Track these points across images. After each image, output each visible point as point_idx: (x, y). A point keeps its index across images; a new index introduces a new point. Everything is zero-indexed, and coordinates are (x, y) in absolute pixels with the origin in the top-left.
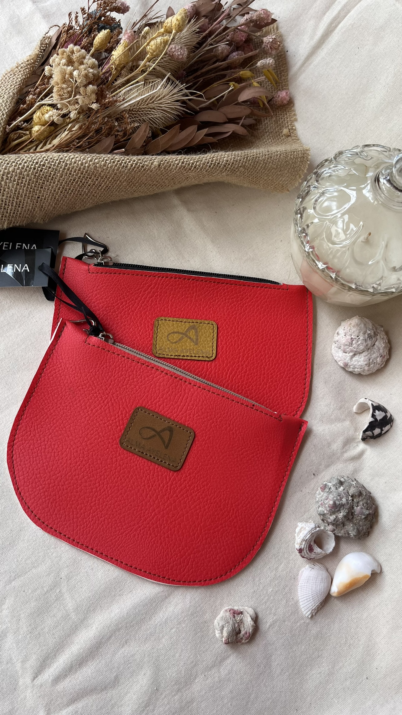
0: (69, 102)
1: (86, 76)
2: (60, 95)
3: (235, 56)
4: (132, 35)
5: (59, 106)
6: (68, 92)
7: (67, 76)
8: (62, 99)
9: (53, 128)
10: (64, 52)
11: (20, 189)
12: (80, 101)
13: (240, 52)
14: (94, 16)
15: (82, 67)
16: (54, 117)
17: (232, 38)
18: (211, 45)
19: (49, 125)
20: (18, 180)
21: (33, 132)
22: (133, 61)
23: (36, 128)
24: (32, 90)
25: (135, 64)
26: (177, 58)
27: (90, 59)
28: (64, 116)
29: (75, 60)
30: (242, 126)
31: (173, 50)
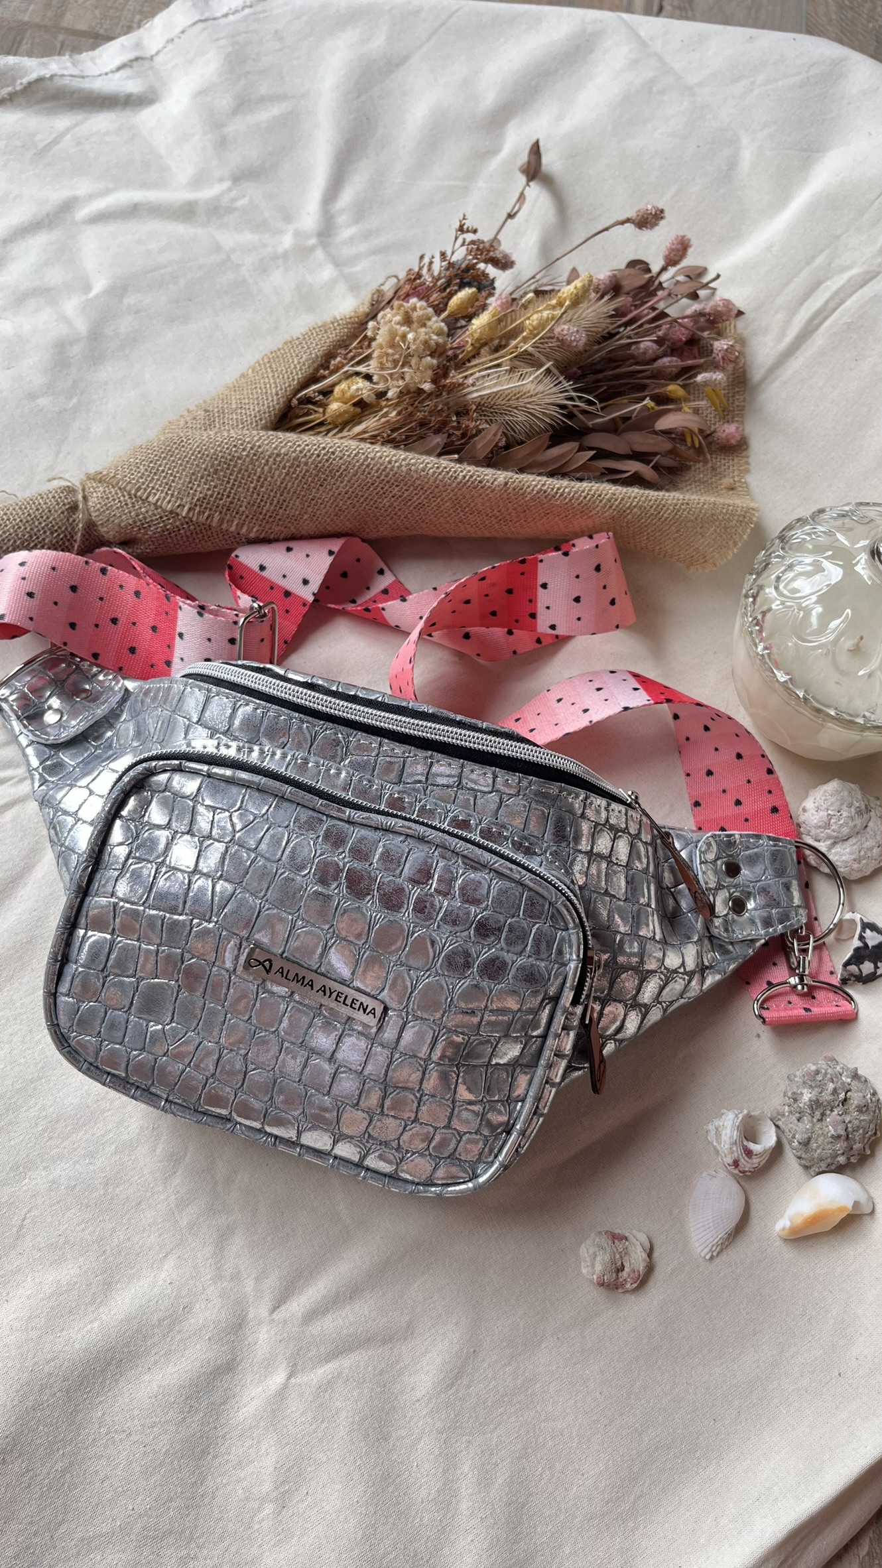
0: (391, 375)
1: (426, 343)
2: (381, 363)
3: (668, 362)
4: (507, 302)
5: (375, 378)
6: (394, 361)
7: (398, 338)
8: (382, 369)
9: (358, 410)
10: (401, 306)
11: (289, 481)
12: (407, 377)
13: (676, 357)
14: (457, 267)
15: (423, 330)
16: (364, 391)
17: (665, 334)
18: (629, 338)
19: (355, 405)
20: (290, 467)
21: (328, 411)
22: (501, 338)
23: (334, 406)
24: (343, 352)
25: (503, 343)
26: (569, 346)
27: (437, 322)
28: (381, 395)
29: (415, 319)
30: (652, 467)
31: (565, 332)
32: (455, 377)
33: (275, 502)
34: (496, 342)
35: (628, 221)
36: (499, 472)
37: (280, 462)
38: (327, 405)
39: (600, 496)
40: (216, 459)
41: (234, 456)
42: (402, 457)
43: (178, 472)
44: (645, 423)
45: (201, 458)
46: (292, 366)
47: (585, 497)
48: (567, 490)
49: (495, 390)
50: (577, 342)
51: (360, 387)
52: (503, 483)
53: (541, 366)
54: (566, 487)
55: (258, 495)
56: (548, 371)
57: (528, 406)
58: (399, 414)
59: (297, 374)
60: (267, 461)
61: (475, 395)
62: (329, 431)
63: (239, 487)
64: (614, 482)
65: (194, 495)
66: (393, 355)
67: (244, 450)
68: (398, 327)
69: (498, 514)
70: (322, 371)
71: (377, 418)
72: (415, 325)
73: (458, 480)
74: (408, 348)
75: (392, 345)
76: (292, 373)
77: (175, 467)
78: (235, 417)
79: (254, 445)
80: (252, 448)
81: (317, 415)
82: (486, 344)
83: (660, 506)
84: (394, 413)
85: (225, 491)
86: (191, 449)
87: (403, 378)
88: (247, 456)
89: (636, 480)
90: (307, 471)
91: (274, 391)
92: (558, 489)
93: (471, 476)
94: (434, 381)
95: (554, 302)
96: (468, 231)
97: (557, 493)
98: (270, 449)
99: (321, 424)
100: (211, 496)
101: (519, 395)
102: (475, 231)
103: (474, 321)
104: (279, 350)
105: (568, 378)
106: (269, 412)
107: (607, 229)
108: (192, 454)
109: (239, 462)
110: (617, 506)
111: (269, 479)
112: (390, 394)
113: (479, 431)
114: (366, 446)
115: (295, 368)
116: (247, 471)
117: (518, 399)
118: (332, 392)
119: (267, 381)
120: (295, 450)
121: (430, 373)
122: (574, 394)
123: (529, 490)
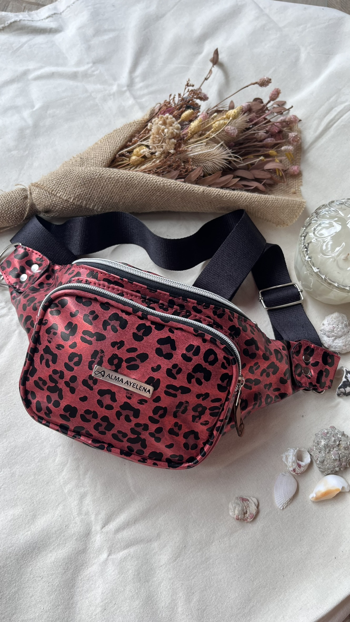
0: (157, 146)
1: (172, 133)
2: (153, 141)
3: (270, 141)
4: (205, 116)
5: (151, 147)
6: (159, 140)
7: (160, 131)
8: (154, 143)
9: (143, 159)
10: (162, 117)
12: (164, 147)
13: (272, 139)
14: (185, 100)
15: (171, 128)
16: (146, 153)
17: (269, 129)
18: (255, 131)
19: (142, 157)
21: (131, 159)
22: (202, 131)
23: (134, 158)
24: (138, 135)
25: (203, 133)
26: (231, 135)
27: (177, 124)
28: (152, 154)
29: (168, 123)
30: (263, 185)
31: (229, 129)
32: (183, 147)
33: (109, 197)
34: (200, 132)
35: (256, 83)
36: (201, 187)
37: (111, 181)
38: (131, 157)
39: (242, 197)
40: (85, 179)
41: (92, 178)
42: (161, 180)
43: (69, 184)
44: (260, 166)
45: (79, 178)
46: (117, 141)
47: (236, 197)
48: (228, 194)
49: (200, 153)
50: (234, 133)
51: (144, 151)
52: (202, 191)
53: (219, 143)
54: (228, 193)
55: (102, 194)
56: (222, 145)
57: (213, 159)
58: (160, 162)
59: (119, 144)
60: (106, 180)
61: (192, 155)
62: (131, 168)
63: (94, 190)
64: (248, 191)
65: (75, 193)
66: (158, 138)
67: (96, 175)
68: (161, 126)
69: (200, 203)
70: (129, 143)
71: (151, 163)
72: (168, 125)
73: (184, 190)
74: (165, 135)
75: (158, 133)
76: (116, 144)
77: (68, 182)
78: (93, 161)
79: (101, 174)
80: (99, 175)
81: (126, 161)
82: (196, 133)
83: (266, 201)
84: (158, 161)
85: (88, 192)
86: (74, 175)
87: (162, 147)
88: (98, 178)
89: (256, 190)
90: (122, 185)
91: (109, 151)
92: (225, 194)
93: (189, 188)
94: (175, 149)
95: (225, 116)
96: (190, 86)
97: (224, 195)
98: (107, 175)
99: (128, 165)
100: (83, 194)
101: (209, 155)
102: (193, 86)
103: (192, 124)
104: (111, 133)
105: (230, 148)
106: (107, 160)
107: (247, 86)
108: (75, 177)
109: (94, 180)
110: (249, 201)
111: (106, 188)
112: (157, 154)
113: (193, 170)
114: (146, 175)
115: (118, 141)
116: (97, 184)
117: (209, 156)
118: (132, 151)
119: (106, 146)
120: (117, 176)
121: (173, 146)
122: (232, 155)
123: (213, 194)
